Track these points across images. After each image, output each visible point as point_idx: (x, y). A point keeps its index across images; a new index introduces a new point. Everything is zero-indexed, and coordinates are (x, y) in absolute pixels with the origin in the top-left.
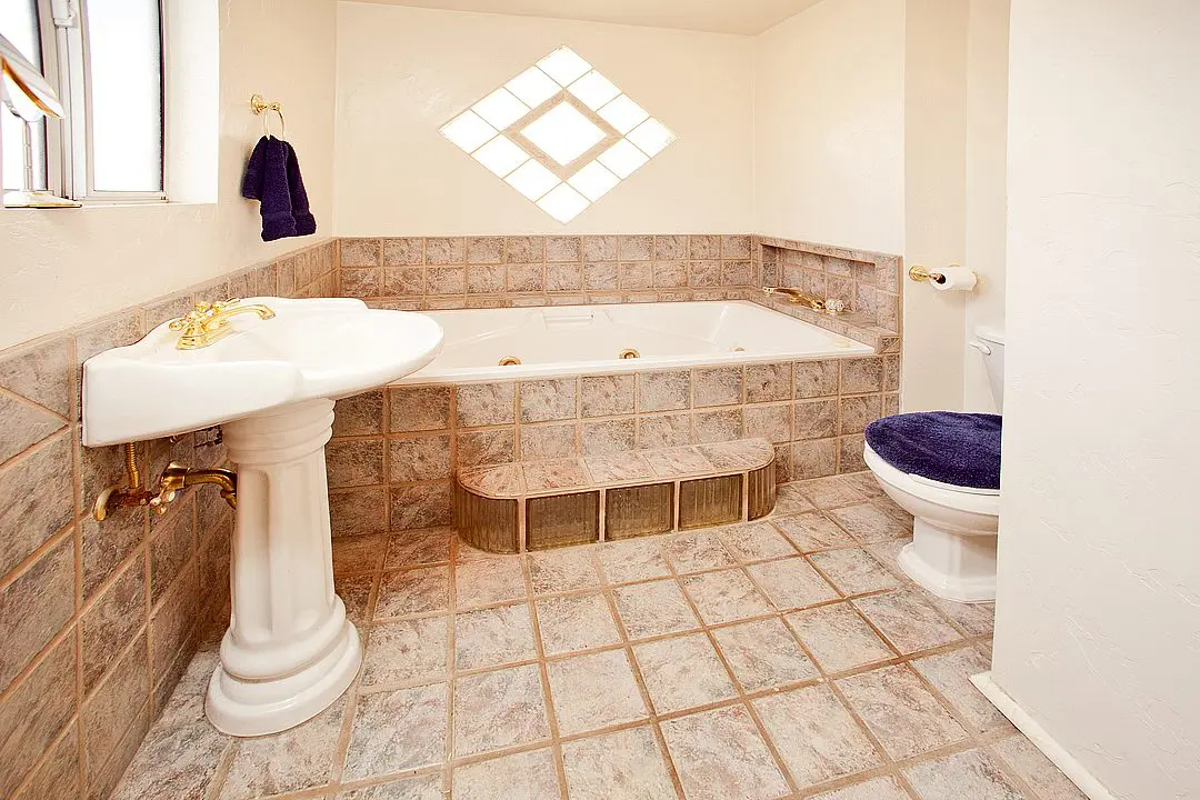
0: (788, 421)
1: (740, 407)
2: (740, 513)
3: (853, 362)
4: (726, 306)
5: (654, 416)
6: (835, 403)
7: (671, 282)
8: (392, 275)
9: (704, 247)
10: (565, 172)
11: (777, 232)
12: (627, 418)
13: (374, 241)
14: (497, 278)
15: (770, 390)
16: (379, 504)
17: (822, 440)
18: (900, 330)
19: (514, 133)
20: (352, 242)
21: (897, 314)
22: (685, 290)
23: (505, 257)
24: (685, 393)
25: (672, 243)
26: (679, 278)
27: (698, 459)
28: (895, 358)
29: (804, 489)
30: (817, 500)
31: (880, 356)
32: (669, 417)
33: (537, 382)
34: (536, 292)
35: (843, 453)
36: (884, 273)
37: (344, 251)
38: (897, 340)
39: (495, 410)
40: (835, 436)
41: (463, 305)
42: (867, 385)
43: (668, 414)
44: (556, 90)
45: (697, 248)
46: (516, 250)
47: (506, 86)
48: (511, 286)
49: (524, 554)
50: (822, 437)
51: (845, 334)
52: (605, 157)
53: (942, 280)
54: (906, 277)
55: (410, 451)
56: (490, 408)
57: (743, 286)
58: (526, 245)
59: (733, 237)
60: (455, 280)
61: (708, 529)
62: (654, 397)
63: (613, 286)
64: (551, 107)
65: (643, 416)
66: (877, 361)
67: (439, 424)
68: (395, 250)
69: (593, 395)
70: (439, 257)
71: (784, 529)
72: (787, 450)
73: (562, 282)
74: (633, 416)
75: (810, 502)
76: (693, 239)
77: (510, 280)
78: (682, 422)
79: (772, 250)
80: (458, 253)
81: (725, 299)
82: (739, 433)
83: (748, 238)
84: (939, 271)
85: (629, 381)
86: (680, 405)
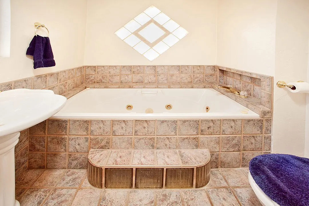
0: (218, 143)
1: (198, 136)
2: (192, 184)
3: (249, 121)
4: (205, 90)
5: (162, 137)
6: (240, 138)
7: (186, 81)
8: (99, 77)
9: (198, 70)
10: (152, 45)
11: (225, 65)
12: (151, 137)
13: (95, 67)
14: (129, 78)
15: (211, 130)
16: (65, 159)
17: (234, 152)
18: (272, 108)
19: (136, 33)
20: (88, 67)
21: (270, 100)
22: (191, 84)
23: (132, 72)
24: (175, 129)
25: (187, 68)
26: (189, 80)
27: (177, 157)
28: (269, 120)
29: (224, 173)
30: (229, 181)
31: (262, 119)
32: (168, 138)
33: (119, 121)
34: (141, 83)
35: (244, 159)
36: (264, 83)
37: (86, 70)
38: (271, 112)
39: (104, 130)
40: (239, 151)
41: (118, 87)
42: (255, 131)
43: (168, 137)
44: (149, 19)
45: (195, 69)
46: (135, 70)
47: (134, 19)
48: (134, 81)
49: (104, 189)
50: (234, 151)
51: (247, 107)
52: (165, 40)
53: (294, 88)
54: (275, 85)
55: (75, 142)
56: (102, 129)
57: (212, 83)
58: (139, 68)
59: (208, 66)
60: (117, 79)
61: (178, 190)
62: (163, 129)
63: (166, 82)
64: (148, 25)
65: (157, 136)
66: (260, 121)
67: (85, 133)
68: (100, 70)
69: (139, 127)
70: (112, 72)
71: (211, 196)
72: (218, 155)
73: (150, 80)
74: (154, 136)
75: (226, 181)
76: (194, 67)
77: (133, 79)
78: (173, 140)
79: (222, 71)
80: (118, 71)
81: (205, 87)
82: (197, 146)
83: (214, 67)
84: (292, 84)
85: (153, 123)
86: (173, 133)
